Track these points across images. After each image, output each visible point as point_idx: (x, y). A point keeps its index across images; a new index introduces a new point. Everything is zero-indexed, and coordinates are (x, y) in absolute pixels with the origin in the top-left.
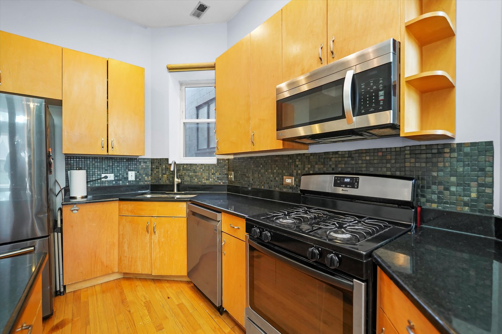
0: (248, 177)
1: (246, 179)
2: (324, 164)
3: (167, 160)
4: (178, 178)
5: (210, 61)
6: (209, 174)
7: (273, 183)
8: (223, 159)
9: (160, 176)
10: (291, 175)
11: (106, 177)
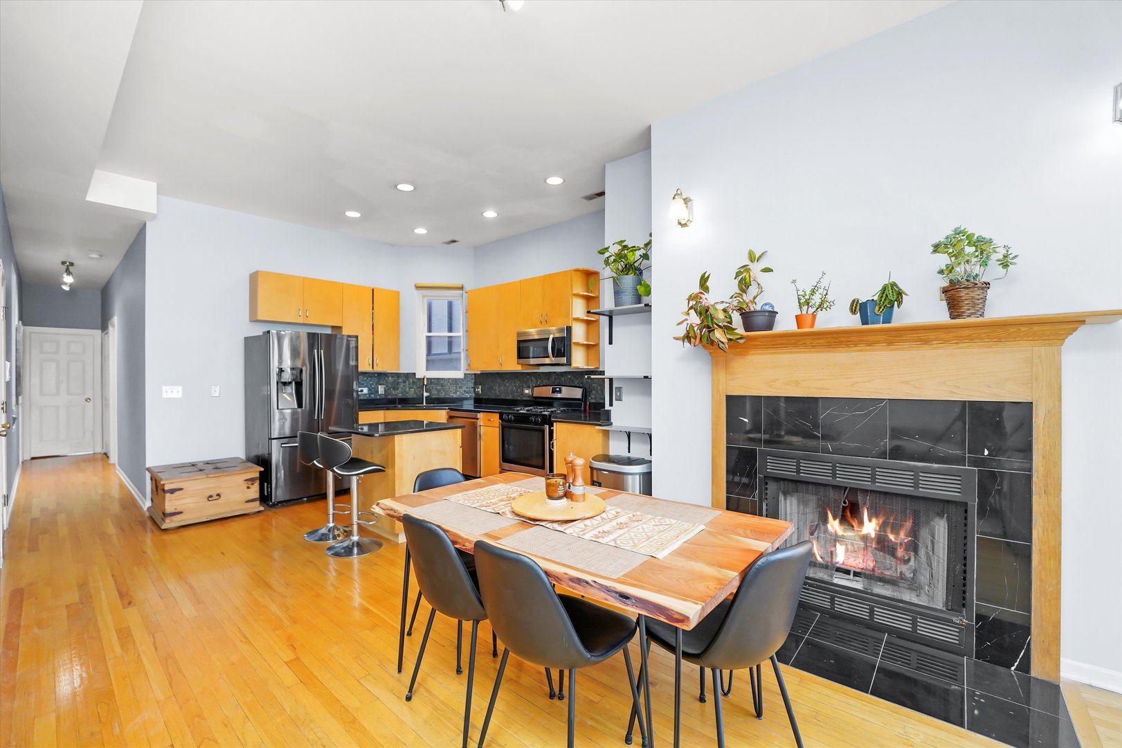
0: (495, 390)
1: (493, 391)
2: (548, 379)
3: (415, 374)
4: (426, 392)
5: (457, 283)
6: (456, 388)
7: (515, 394)
8: (469, 374)
9: (408, 389)
10: (528, 387)
11: (362, 391)
